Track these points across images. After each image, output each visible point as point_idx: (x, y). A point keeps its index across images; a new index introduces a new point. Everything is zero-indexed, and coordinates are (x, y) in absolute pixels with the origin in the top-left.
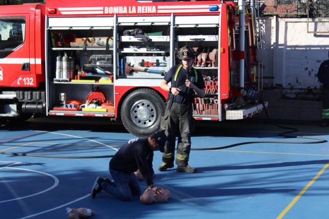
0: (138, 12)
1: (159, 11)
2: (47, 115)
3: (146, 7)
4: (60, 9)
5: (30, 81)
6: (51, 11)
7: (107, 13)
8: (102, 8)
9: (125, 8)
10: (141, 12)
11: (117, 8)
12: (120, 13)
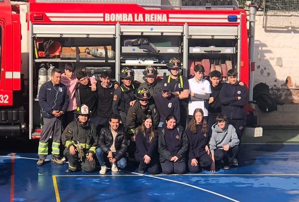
0: (146, 20)
1: (170, 20)
2: (30, 138)
3: (155, 15)
4: (48, 14)
5: (5, 99)
6: (37, 17)
7: (108, 20)
8: (102, 15)
9: (130, 15)
10: (149, 20)
11: (121, 15)
12: (124, 20)
